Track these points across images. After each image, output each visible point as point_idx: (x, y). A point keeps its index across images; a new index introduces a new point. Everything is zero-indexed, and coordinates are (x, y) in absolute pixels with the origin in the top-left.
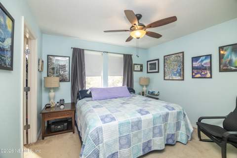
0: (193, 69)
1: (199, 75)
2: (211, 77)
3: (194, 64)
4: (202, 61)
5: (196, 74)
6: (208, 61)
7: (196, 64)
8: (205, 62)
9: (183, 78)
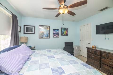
0: (53, 34)
1: (55, 36)
2: (59, 37)
3: (54, 32)
4: (56, 31)
5: (54, 36)
6: (58, 31)
7: (55, 32)
8: (57, 32)
9: (49, 37)
